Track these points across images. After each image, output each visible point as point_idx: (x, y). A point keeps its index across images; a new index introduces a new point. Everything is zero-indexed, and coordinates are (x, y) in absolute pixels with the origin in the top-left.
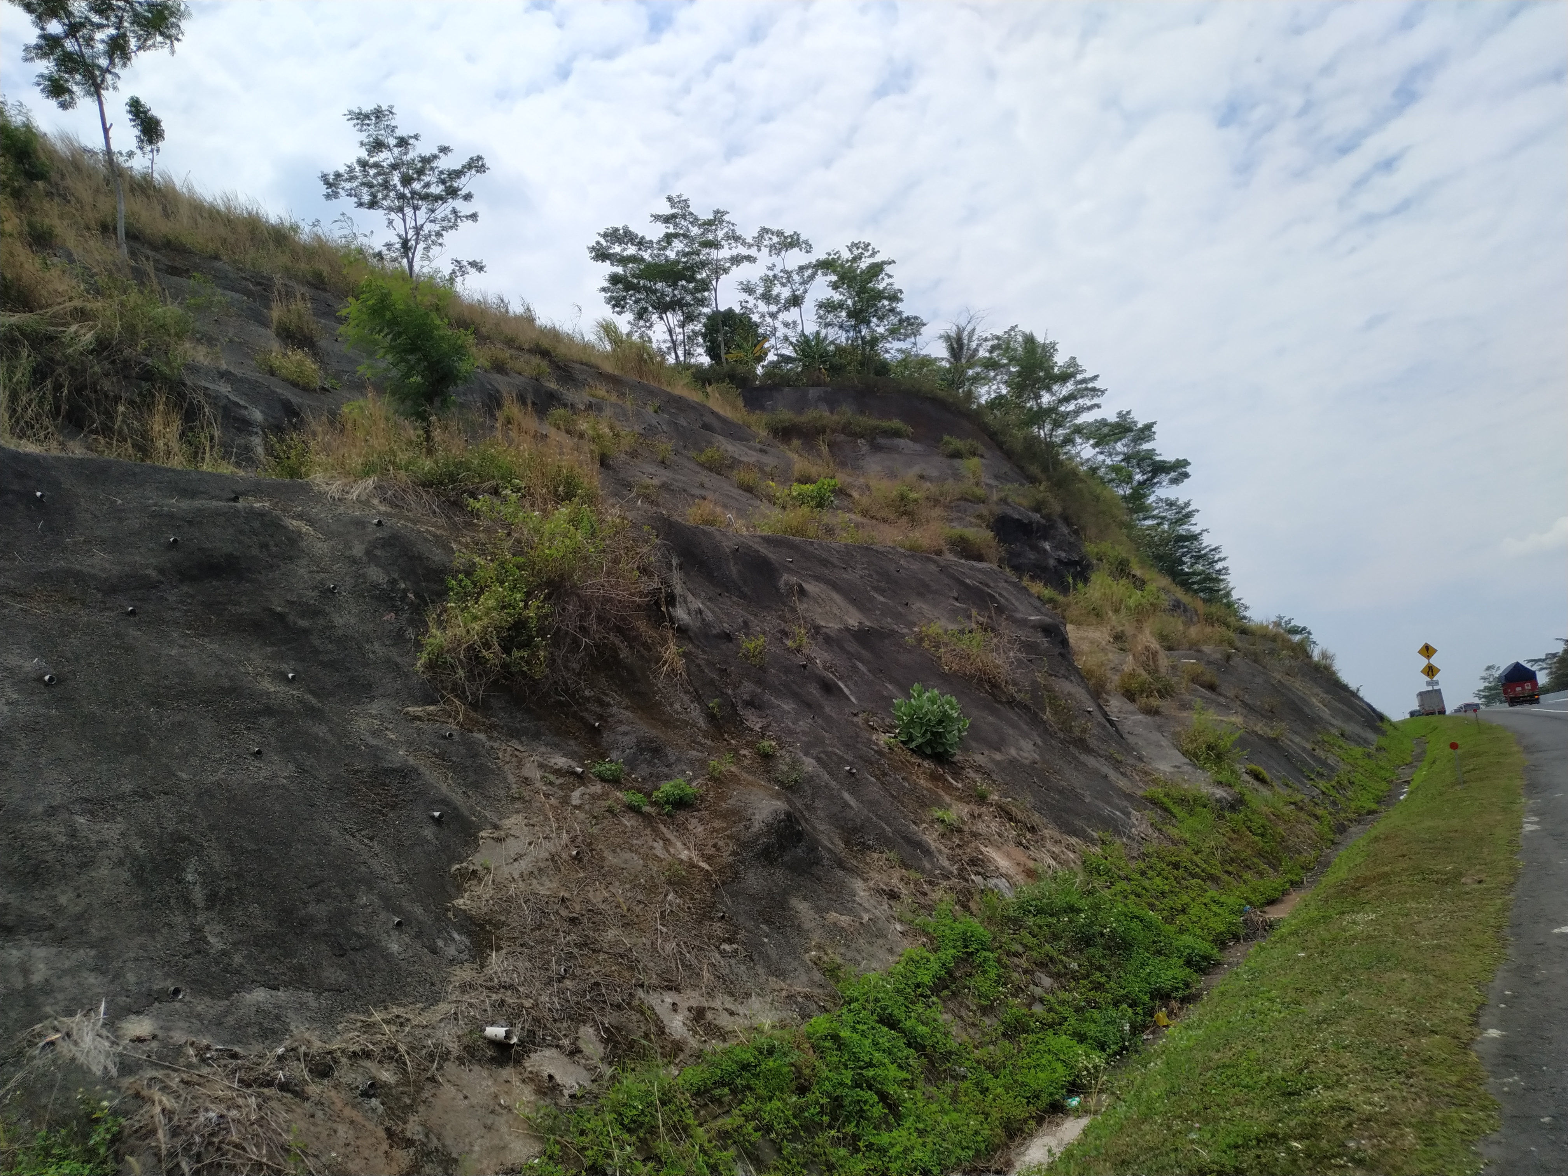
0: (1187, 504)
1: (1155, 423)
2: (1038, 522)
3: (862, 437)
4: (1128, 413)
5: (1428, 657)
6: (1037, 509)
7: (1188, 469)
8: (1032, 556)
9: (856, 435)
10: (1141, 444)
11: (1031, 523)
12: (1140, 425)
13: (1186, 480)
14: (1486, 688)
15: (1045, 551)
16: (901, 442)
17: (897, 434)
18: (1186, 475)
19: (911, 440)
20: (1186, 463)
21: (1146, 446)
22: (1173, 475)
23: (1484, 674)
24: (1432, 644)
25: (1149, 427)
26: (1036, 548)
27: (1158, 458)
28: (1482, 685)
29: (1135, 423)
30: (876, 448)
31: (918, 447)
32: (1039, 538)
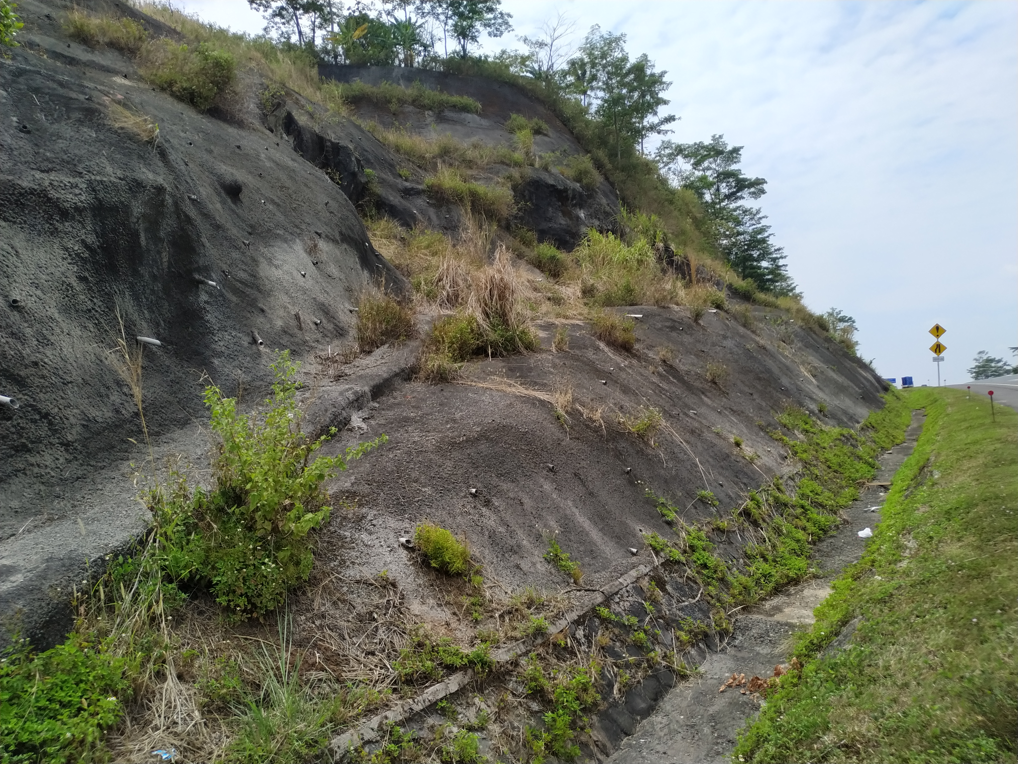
0: (758, 212)
1: (742, 147)
2: (574, 190)
3: (430, 109)
4: (721, 137)
5: (938, 336)
6: (578, 179)
7: (765, 186)
8: (563, 221)
9: (424, 107)
10: (730, 165)
11: (566, 190)
12: (729, 148)
13: (762, 196)
14: (977, 366)
15: (578, 218)
16: (469, 116)
17: (465, 109)
18: (763, 192)
19: (480, 115)
20: (763, 182)
21: (734, 167)
22: (752, 190)
23: (977, 357)
24: (941, 325)
25: (736, 150)
26: (567, 214)
27: (741, 177)
28: (974, 364)
29: (725, 145)
30: (441, 119)
31: (485, 122)
32: (575, 205)
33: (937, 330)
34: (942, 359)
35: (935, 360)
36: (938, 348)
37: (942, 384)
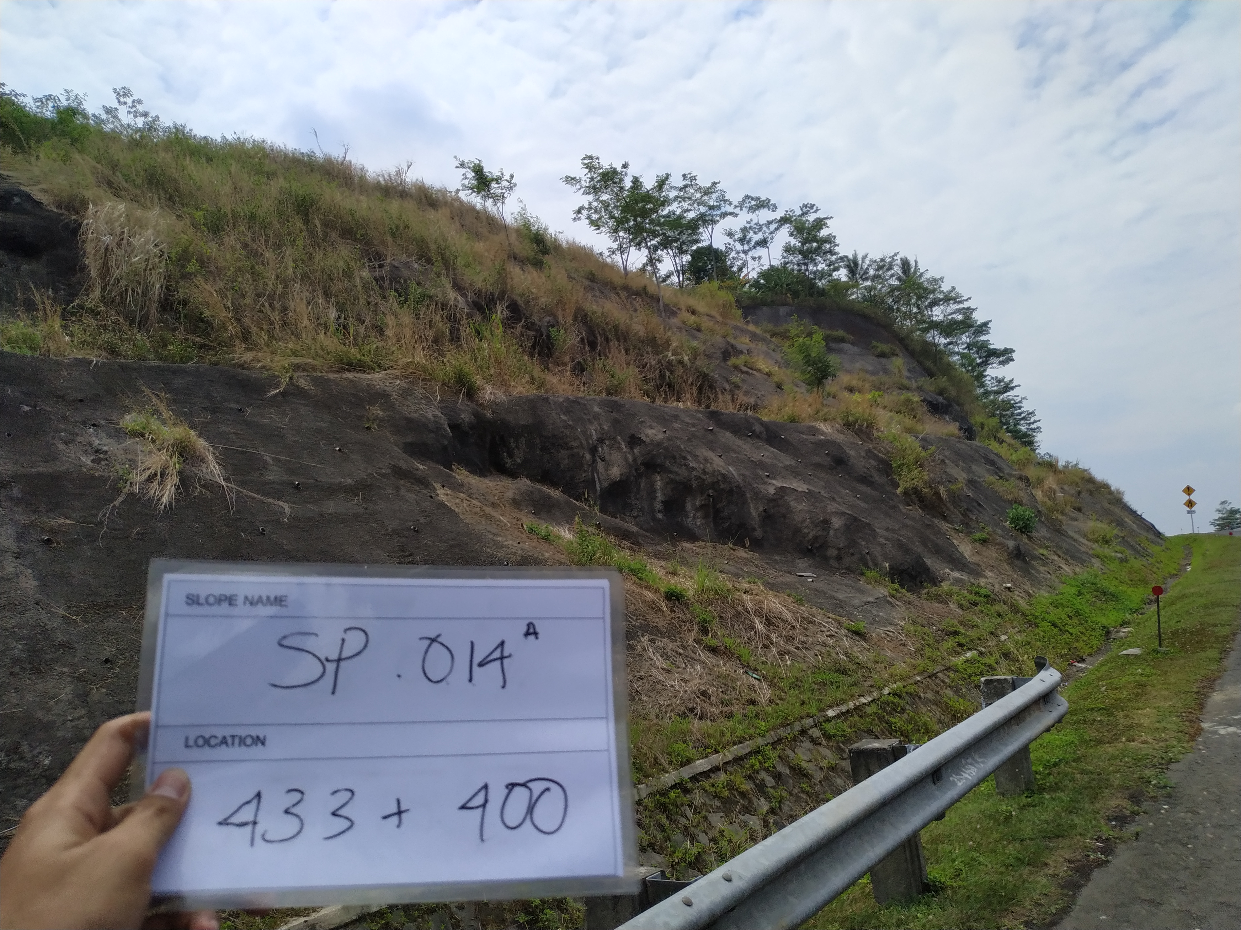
0: (1011, 381)
1: (991, 322)
4: (971, 314)
5: (1189, 494)
6: (940, 393)
7: (1014, 356)
10: (979, 336)
11: (938, 404)
12: (979, 323)
13: (1012, 364)
16: (846, 346)
17: (842, 340)
18: (1011, 360)
19: (852, 344)
20: (1012, 351)
21: (983, 338)
22: (1002, 358)
24: (1192, 486)
25: (985, 324)
27: (992, 347)
29: (976, 321)
31: (856, 349)
32: (943, 413)
33: (1189, 490)
34: (1194, 512)
35: (1188, 512)
36: (1190, 504)
37: (1196, 532)
